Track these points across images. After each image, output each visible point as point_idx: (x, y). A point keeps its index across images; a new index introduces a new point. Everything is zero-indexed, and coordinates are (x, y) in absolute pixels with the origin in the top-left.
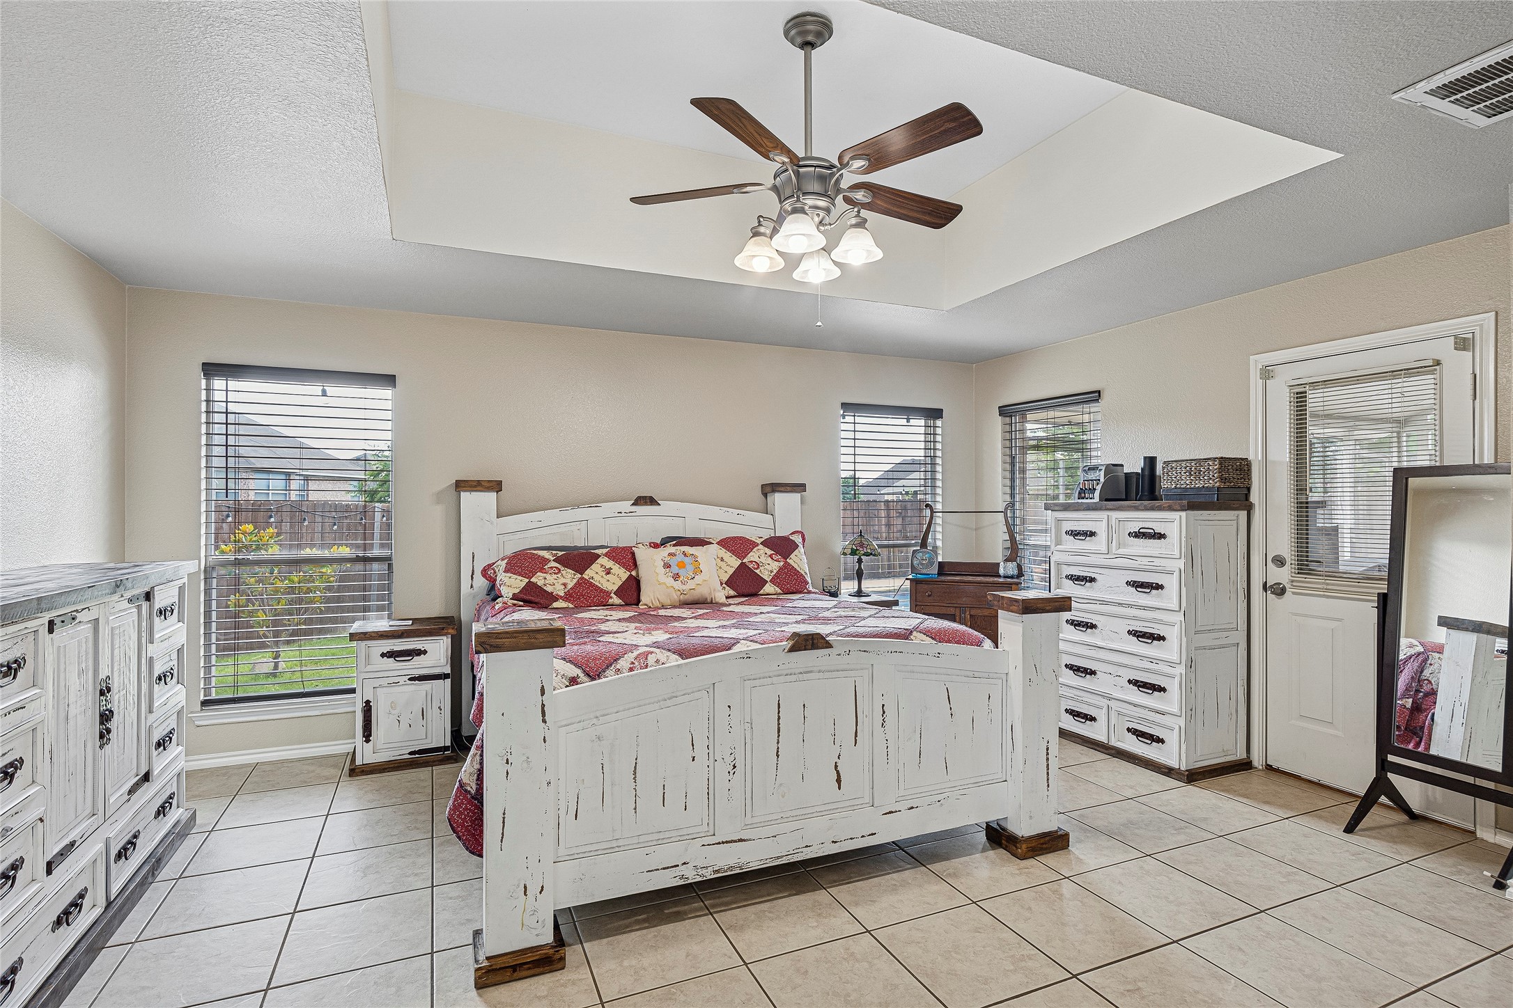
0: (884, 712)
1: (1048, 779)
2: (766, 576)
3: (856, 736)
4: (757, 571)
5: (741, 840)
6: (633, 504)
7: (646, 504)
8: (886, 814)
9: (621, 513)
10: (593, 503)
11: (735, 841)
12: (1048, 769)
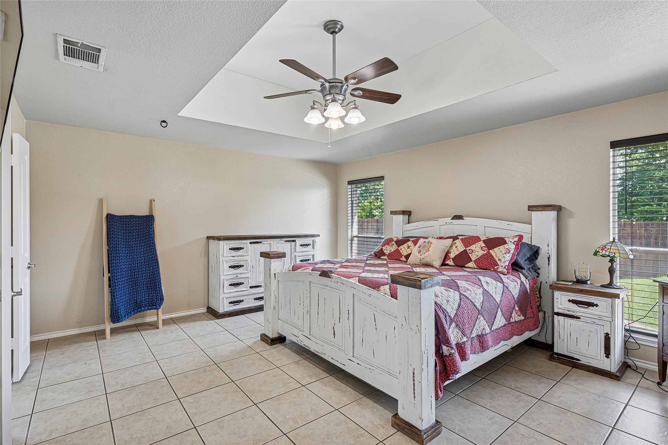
0: (349, 314)
1: (414, 393)
2: (473, 259)
3: (340, 319)
4: (470, 255)
5: (309, 338)
6: (451, 219)
7: (457, 219)
8: (349, 359)
9: (447, 223)
10: (435, 219)
11: (308, 338)
12: (414, 386)
